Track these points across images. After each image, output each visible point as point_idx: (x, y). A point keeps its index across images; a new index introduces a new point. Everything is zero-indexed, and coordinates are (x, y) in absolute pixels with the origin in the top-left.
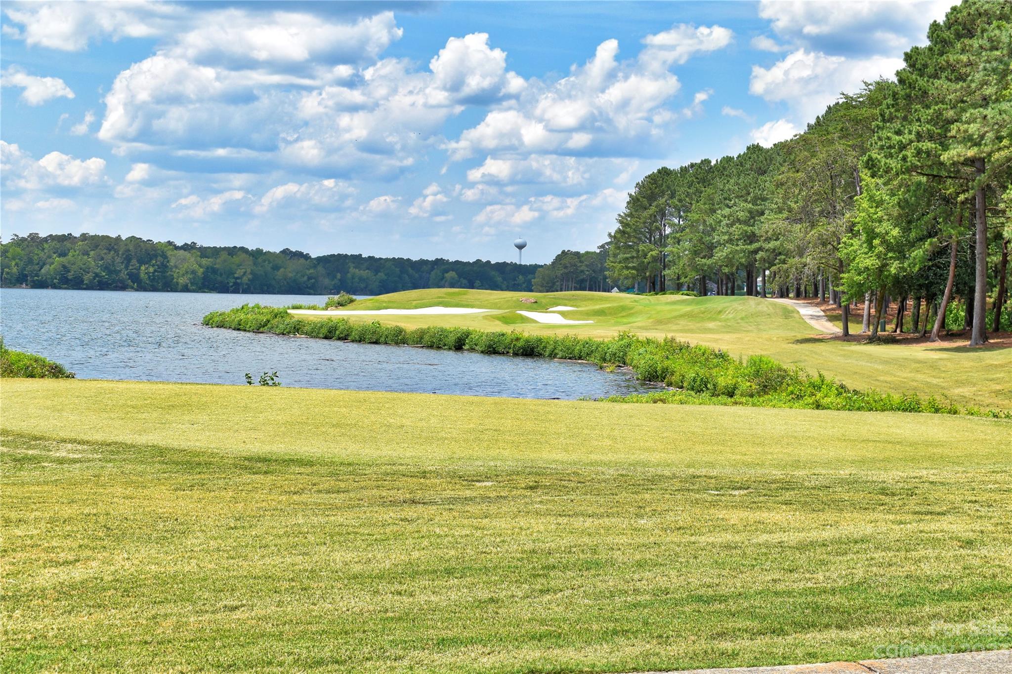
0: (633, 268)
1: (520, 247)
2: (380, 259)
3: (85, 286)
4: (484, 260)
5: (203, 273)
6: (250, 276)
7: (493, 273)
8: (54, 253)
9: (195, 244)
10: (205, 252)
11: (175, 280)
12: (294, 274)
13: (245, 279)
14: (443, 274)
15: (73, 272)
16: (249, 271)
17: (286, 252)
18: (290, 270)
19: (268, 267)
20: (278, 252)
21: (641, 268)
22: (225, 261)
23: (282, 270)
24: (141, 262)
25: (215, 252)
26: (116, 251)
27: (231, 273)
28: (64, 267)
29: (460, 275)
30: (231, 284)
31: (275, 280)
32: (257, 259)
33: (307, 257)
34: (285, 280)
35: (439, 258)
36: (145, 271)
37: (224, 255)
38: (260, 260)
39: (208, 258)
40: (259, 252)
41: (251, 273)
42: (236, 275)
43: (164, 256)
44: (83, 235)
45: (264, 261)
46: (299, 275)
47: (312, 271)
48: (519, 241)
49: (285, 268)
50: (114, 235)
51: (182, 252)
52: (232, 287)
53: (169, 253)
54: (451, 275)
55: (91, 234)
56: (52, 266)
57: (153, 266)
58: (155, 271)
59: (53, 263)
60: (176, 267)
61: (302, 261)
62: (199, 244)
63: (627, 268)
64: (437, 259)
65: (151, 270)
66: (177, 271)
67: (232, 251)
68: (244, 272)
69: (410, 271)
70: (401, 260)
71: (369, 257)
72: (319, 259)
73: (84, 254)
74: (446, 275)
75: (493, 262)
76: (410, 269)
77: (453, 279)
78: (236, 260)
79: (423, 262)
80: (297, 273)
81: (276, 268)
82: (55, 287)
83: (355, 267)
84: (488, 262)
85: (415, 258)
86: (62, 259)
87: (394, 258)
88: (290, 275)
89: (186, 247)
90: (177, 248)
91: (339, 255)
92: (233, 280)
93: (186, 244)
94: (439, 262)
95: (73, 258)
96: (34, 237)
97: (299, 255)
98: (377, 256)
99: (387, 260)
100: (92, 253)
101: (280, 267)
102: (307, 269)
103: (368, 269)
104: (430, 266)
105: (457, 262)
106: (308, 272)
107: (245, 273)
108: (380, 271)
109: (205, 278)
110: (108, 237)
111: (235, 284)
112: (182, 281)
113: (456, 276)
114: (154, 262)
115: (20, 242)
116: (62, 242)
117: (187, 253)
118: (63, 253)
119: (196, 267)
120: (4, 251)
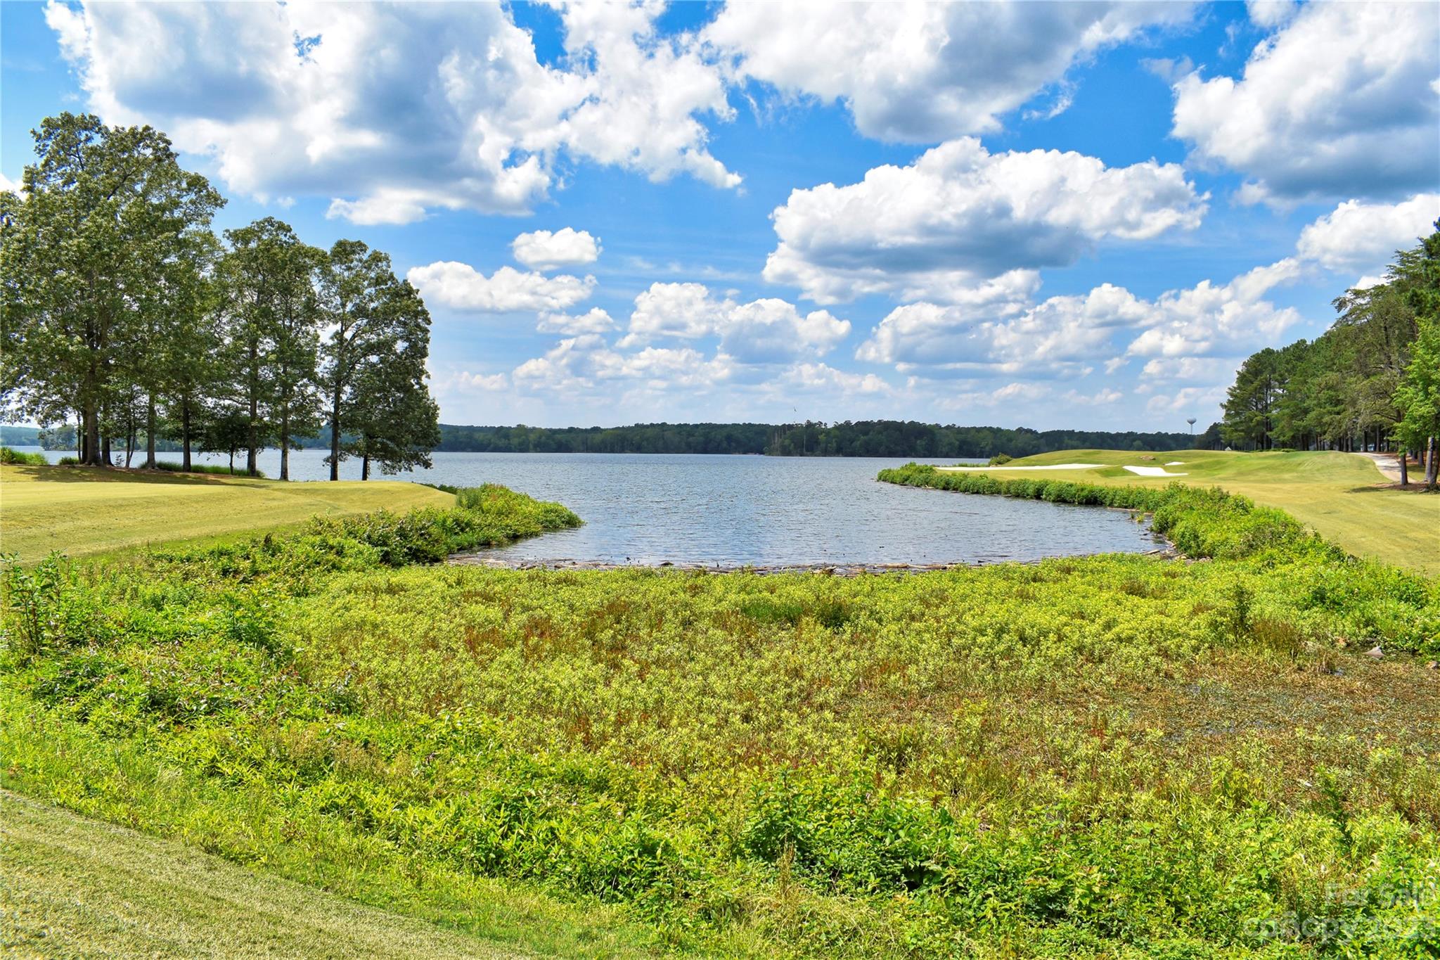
0: (1242, 431)
1: (1192, 422)
4: (1163, 432)
5: (959, 445)
6: (991, 446)
8: (861, 433)
9: (955, 425)
10: (960, 431)
11: (940, 449)
13: (987, 448)
15: (871, 445)
16: (990, 442)
17: (1020, 430)
18: (1020, 442)
20: (1015, 430)
21: (1248, 431)
22: (973, 436)
23: (1016, 441)
24: (916, 438)
25: (968, 429)
26: (901, 431)
28: (866, 442)
32: (997, 434)
33: (1035, 432)
34: (1016, 448)
36: (920, 443)
37: (973, 432)
38: (1000, 435)
39: (963, 434)
40: (999, 430)
41: (992, 444)
42: (981, 446)
43: (933, 434)
44: (880, 421)
45: (1003, 436)
47: (1035, 442)
48: (1191, 418)
50: (900, 421)
51: (944, 430)
52: (978, 453)
53: (936, 431)
54: (1137, 443)
55: (885, 420)
56: (859, 442)
57: (925, 440)
58: (926, 443)
59: (860, 439)
60: (941, 441)
61: (1029, 435)
62: (957, 425)
63: (1236, 430)
64: (1129, 432)
65: (924, 443)
66: (941, 443)
67: (979, 430)
68: (987, 443)
69: (1109, 441)
70: (1102, 434)
71: (1080, 432)
72: (1044, 434)
74: (1134, 444)
75: (1170, 433)
77: (1140, 446)
78: (981, 435)
79: (1118, 434)
80: (1025, 443)
81: (1010, 440)
83: (1069, 440)
84: (1166, 433)
85: (1113, 432)
86: (865, 437)
88: (1020, 445)
89: (948, 427)
93: (949, 425)
94: (1130, 434)
95: (872, 436)
96: (848, 423)
100: (885, 433)
101: (1013, 440)
102: (1032, 440)
105: (1143, 434)
108: (1087, 442)
109: (960, 447)
110: (895, 422)
111: (981, 451)
112: (945, 450)
113: (1142, 444)
114: (925, 437)
115: (838, 428)
116: (865, 427)
117: (948, 432)
118: (866, 433)
119: (954, 441)
120: (828, 432)
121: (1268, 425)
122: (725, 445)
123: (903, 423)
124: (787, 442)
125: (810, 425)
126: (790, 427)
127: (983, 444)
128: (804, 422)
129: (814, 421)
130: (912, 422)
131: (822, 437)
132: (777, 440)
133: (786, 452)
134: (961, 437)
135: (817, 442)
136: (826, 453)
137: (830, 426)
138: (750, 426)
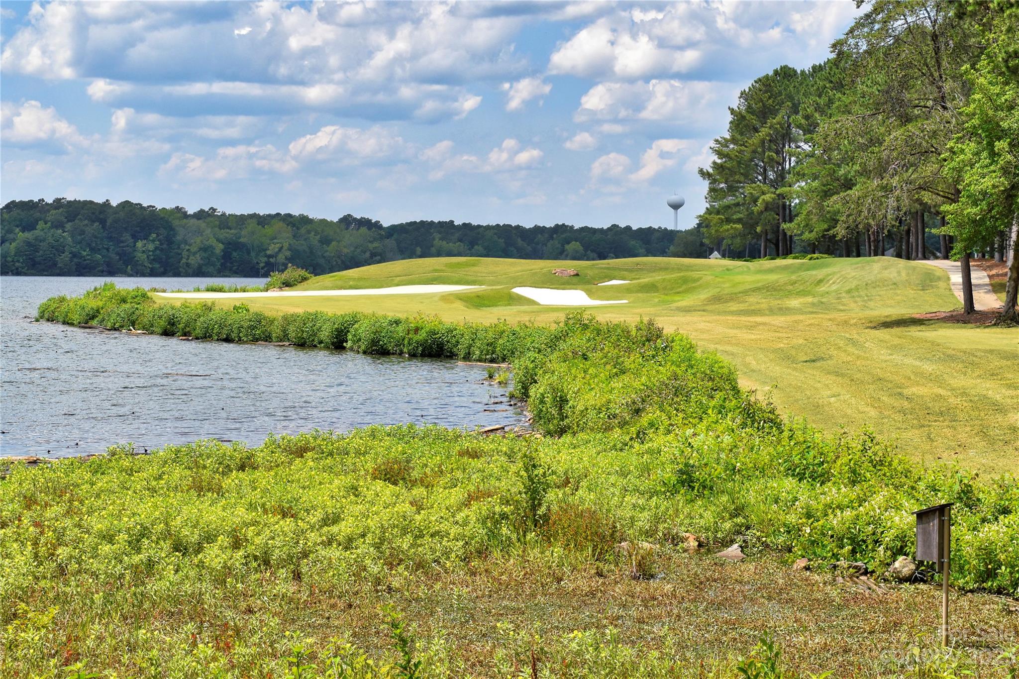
1: (677, 207)
2: (479, 226)
3: (58, 271)
4: (622, 225)
5: (223, 251)
6: (288, 254)
7: (633, 243)
8: (17, 226)
9: (214, 210)
10: (226, 221)
11: (184, 261)
12: (352, 249)
14: (563, 246)
15: (41, 252)
16: (286, 245)
17: (347, 220)
19: (314, 240)
20: (336, 220)
22: (253, 233)
23: (334, 243)
24: (135, 238)
25: (242, 220)
26: (103, 222)
27: (262, 249)
28: (29, 244)
29: (586, 247)
30: (262, 265)
31: (324, 257)
32: (298, 228)
33: (377, 225)
34: (339, 257)
35: (560, 224)
36: (144, 248)
37: (252, 225)
38: (303, 231)
39: (230, 229)
41: (289, 249)
42: (268, 252)
43: (171, 228)
44: (58, 201)
45: (309, 232)
46: (358, 250)
47: (376, 244)
48: (674, 198)
49: (339, 242)
50: (100, 200)
51: (193, 221)
52: (263, 268)
53: (176, 223)
54: (574, 246)
55: (68, 199)
56: (14, 245)
57: (153, 241)
58: (156, 248)
59: (14, 240)
60: (186, 243)
61: (364, 230)
62: (220, 210)
64: (557, 225)
65: (151, 247)
66: (187, 247)
67: (263, 221)
69: (520, 242)
70: (507, 227)
71: (464, 224)
72: (395, 229)
73: (57, 227)
74: (567, 247)
75: (634, 228)
76: (519, 240)
77: (577, 252)
78: (269, 230)
79: (538, 230)
80: (356, 248)
81: (326, 241)
83: (442, 239)
84: (628, 228)
85: (528, 225)
86: (28, 235)
87: (498, 225)
88: (345, 251)
89: (201, 215)
90: (185, 215)
91: (422, 222)
92: (264, 259)
93: (202, 211)
94: (560, 229)
95: (42, 233)
97: (365, 223)
98: (475, 223)
99: (488, 227)
100: (68, 226)
101: (332, 241)
102: (370, 242)
103: (460, 240)
104: (546, 235)
105: (585, 229)
106: (371, 246)
107: (281, 249)
108: (477, 244)
109: (226, 255)
110: (91, 202)
111: (268, 264)
112: (195, 260)
113: (581, 248)
114: (154, 235)
117: (202, 224)
118: (29, 227)
119: (213, 242)
121: (785, 212)
123: (107, 204)
127: (272, 249)
130: (126, 205)
134: (225, 234)
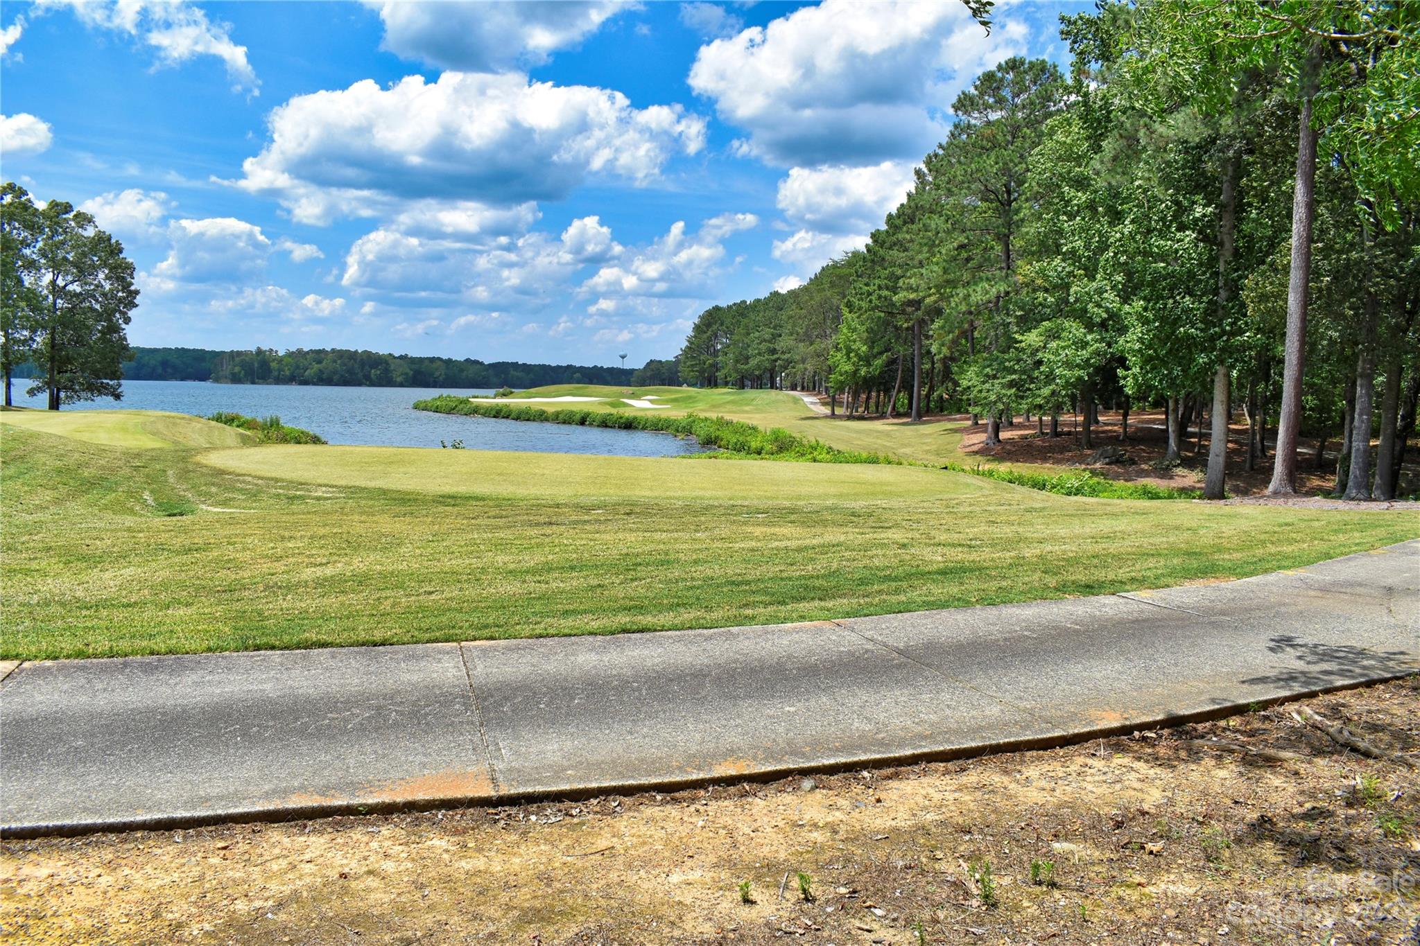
0: (697, 371)
3: (334, 383)
4: (599, 366)
5: (413, 375)
6: (444, 376)
7: (605, 375)
8: (314, 361)
9: (407, 355)
10: (414, 361)
13: (441, 379)
14: (572, 375)
15: (326, 374)
16: (443, 373)
17: (468, 360)
18: (471, 372)
19: (456, 370)
21: (702, 372)
24: (370, 368)
25: (421, 360)
26: (355, 360)
28: (320, 370)
33: (482, 364)
34: (467, 379)
37: (427, 363)
40: (450, 360)
43: (387, 363)
44: (333, 349)
45: (454, 366)
50: (353, 349)
51: (398, 361)
53: (390, 361)
54: (577, 375)
55: (338, 349)
56: (313, 370)
57: (380, 369)
58: (381, 373)
59: (313, 368)
60: (394, 370)
61: (478, 366)
62: (410, 355)
63: (692, 371)
64: (568, 365)
65: (378, 372)
66: (396, 373)
67: (430, 360)
68: (440, 373)
70: (544, 366)
72: (490, 365)
73: (333, 362)
74: (574, 375)
75: (605, 367)
77: (579, 378)
78: (434, 365)
79: (559, 367)
81: (462, 371)
82: (314, 384)
84: (602, 367)
85: (553, 364)
86: (318, 365)
88: (471, 376)
89: (401, 357)
90: (395, 358)
91: (503, 362)
92: (433, 379)
93: (401, 355)
94: (569, 367)
95: (326, 365)
96: (300, 351)
97: (476, 362)
98: (528, 363)
101: (464, 371)
105: (581, 367)
109: (414, 377)
110: (349, 351)
112: (399, 379)
113: (581, 376)
114: (380, 367)
115: (290, 354)
116: (319, 354)
117: (402, 362)
118: (319, 362)
119: (408, 371)
120: (280, 360)
121: (715, 367)
122: (160, 371)
123: (356, 352)
124: (237, 369)
125: (259, 352)
126: (239, 353)
127: (437, 374)
128: (253, 349)
129: (265, 348)
130: (365, 352)
131: (274, 365)
132: (227, 369)
133: (236, 379)
134: (416, 367)
135: (269, 370)
136: (280, 380)
137: (281, 353)
138: (184, 351)
